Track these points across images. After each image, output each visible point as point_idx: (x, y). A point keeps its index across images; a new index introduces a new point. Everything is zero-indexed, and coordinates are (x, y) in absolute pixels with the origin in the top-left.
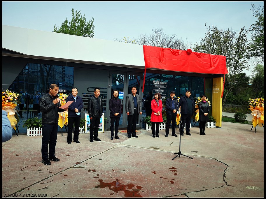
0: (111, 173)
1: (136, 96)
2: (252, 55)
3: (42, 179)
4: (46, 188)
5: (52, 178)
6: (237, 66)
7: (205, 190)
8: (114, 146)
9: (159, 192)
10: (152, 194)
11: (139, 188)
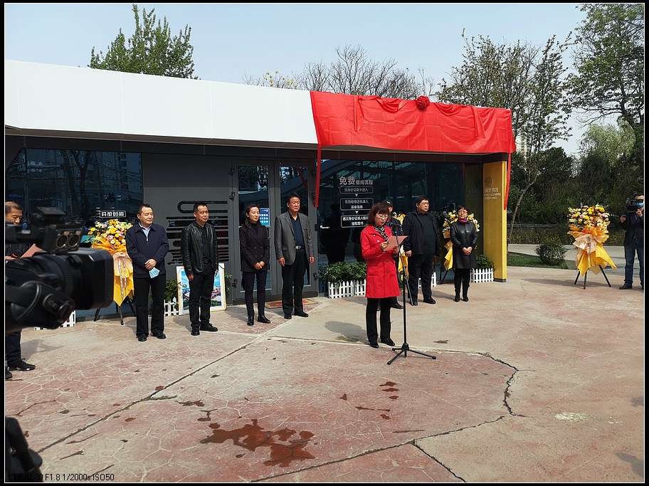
0: (240, 407)
1: (298, 218)
2: (576, 104)
3: (69, 433)
4: (80, 453)
5: (96, 429)
6: (541, 131)
7: (461, 429)
8: (251, 340)
9: (353, 442)
10: (335, 449)
11: (307, 436)
